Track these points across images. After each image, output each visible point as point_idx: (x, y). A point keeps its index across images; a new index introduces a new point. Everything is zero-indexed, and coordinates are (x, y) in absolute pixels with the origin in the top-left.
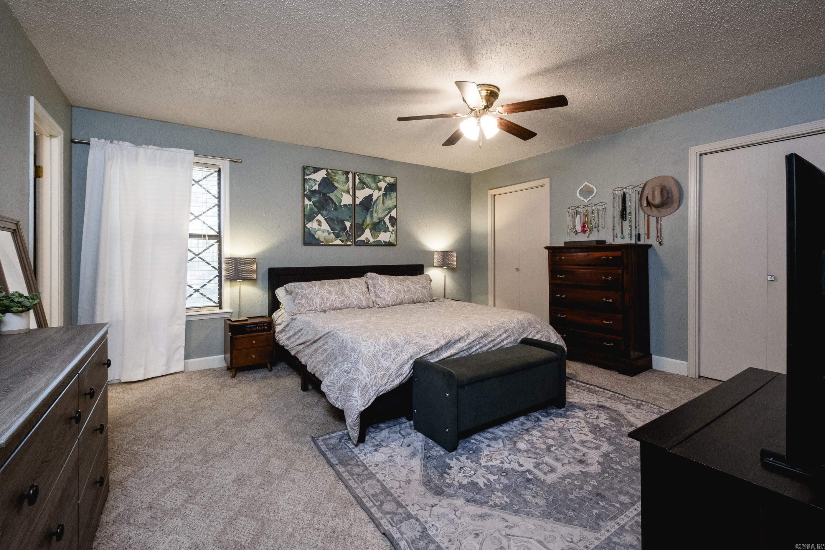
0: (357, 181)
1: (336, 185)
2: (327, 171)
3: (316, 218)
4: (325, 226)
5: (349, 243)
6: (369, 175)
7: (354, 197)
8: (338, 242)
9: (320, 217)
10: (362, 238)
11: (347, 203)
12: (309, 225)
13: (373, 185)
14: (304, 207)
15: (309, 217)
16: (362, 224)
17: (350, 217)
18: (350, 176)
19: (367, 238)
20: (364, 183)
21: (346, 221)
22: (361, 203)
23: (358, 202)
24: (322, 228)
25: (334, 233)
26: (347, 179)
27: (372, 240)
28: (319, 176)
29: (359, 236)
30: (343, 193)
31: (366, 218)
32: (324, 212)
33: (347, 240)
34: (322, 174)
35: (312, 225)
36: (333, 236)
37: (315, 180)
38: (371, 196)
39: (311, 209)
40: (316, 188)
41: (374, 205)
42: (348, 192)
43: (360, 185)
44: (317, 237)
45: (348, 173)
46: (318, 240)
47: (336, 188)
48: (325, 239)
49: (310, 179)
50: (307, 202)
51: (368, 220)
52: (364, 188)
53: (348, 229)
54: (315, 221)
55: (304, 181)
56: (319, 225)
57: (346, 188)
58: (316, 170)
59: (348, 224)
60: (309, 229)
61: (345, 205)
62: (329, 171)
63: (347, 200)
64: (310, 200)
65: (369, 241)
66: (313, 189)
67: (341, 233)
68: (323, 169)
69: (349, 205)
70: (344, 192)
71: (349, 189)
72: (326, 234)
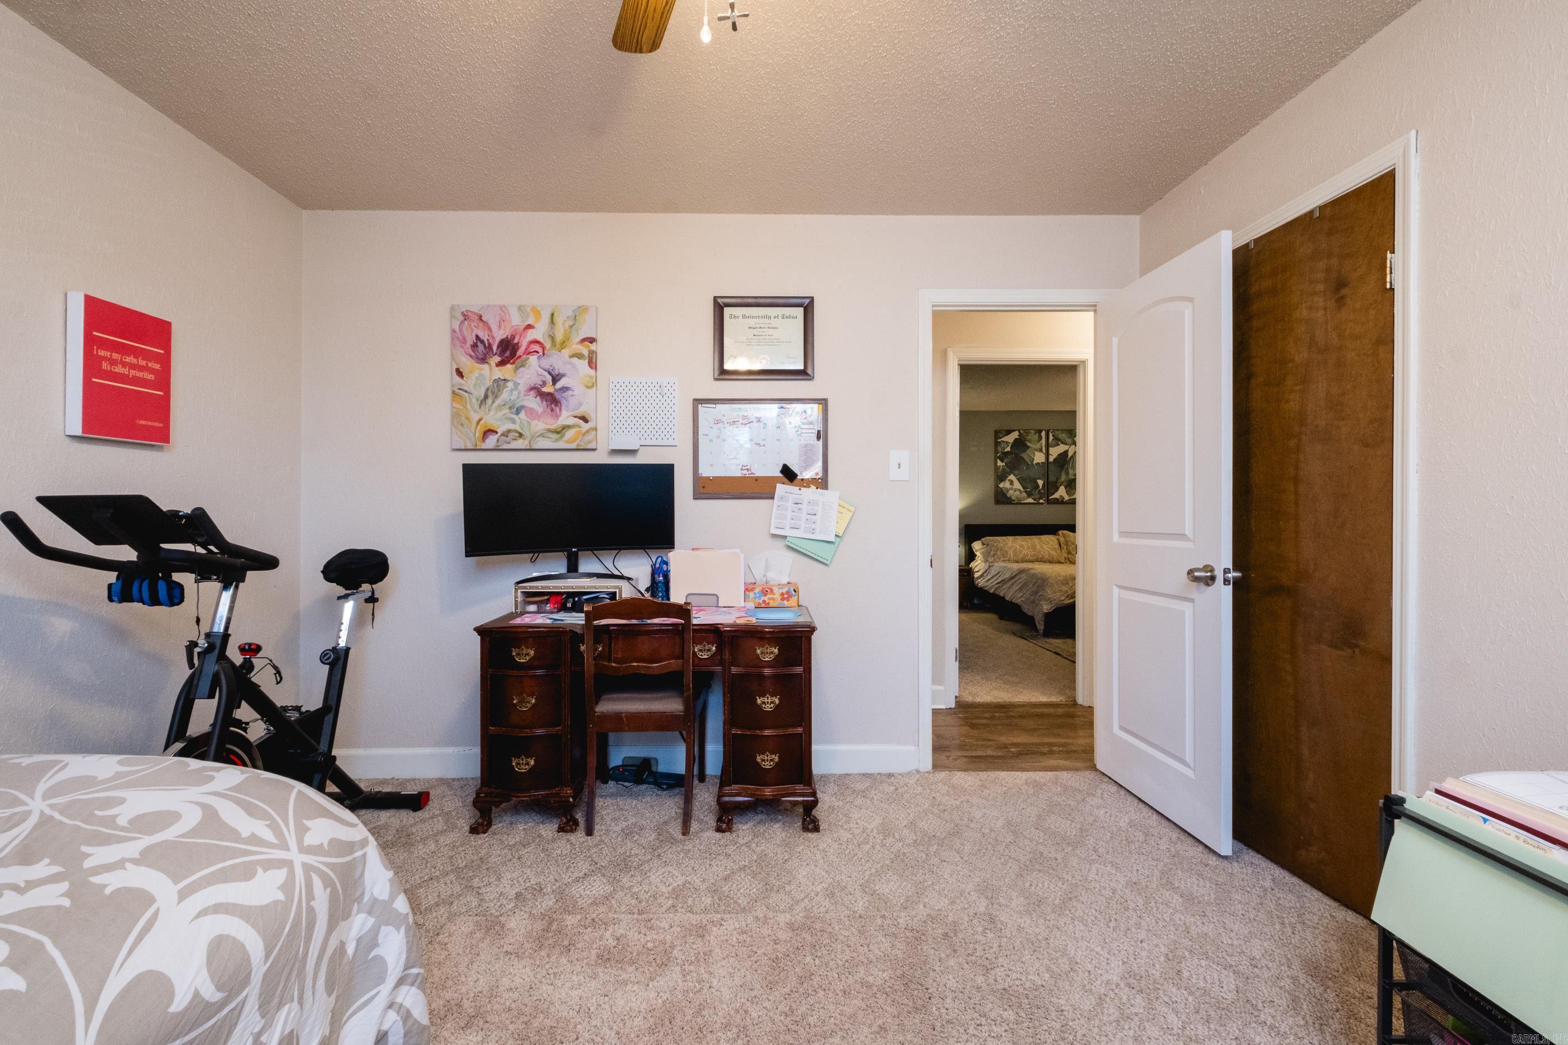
0: (1051, 438)
1: (1029, 444)
2: (1019, 432)
3: (1008, 478)
4: (1017, 485)
5: (1041, 501)
6: (1063, 431)
7: (1047, 455)
8: (1030, 500)
9: (1012, 477)
10: (1056, 495)
11: (1040, 461)
12: (1001, 485)
13: (1069, 441)
14: (996, 468)
15: (1001, 477)
16: (1056, 482)
17: (1043, 475)
18: (1043, 434)
19: (1061, 496)
20: (1059, 440)
21: (1039, 479)
22: (1055, 460)
23: (1051, 459)
24: (1014, 487)
25: (1026, 492)
26: (1040, 438)
27: (1067, 498)
28: (1011, 438)
29: (1053, 494)
30: (1036, 452)
31: (1061, 476)
32: (1016, 472)
33: (1040, 499)
34: (1015, 435)
35: (1005, 485)
36: (1024, 494)
37: (1007, 442)
38: (1066, 452)
39: (1003, 470)
40: (1008, 449)
41: (1069, 461)
42: (1041, 450)
43: (1054, 442)
44: (1008, 496)
45: (1040, 431)
46: (1010, 498)
47: (1028, 447)
48: (1016, 497)
49: (1003, 441)
50: (999, 463)
51: (1063, 477)
52: (1058, 445)
53: (1041, 487)
54: (1007, 480)
55: (997, 444)
56: (1011, 484)
57: (1038, 446)
58: (1009, 432)
59: (1040, 483)
60: (1001, 488)
61: (1038, 464)
62: (1022, 432)
63: (1039, 458)
64: (1002, 462)
65: (1064, 498)
66: (1006, 450)
67: (1033, 492)
68: (1015, 431)
69: (1042, 463)
70: (1037, 450)
71: (1042, 448)
72: (1018, 493)
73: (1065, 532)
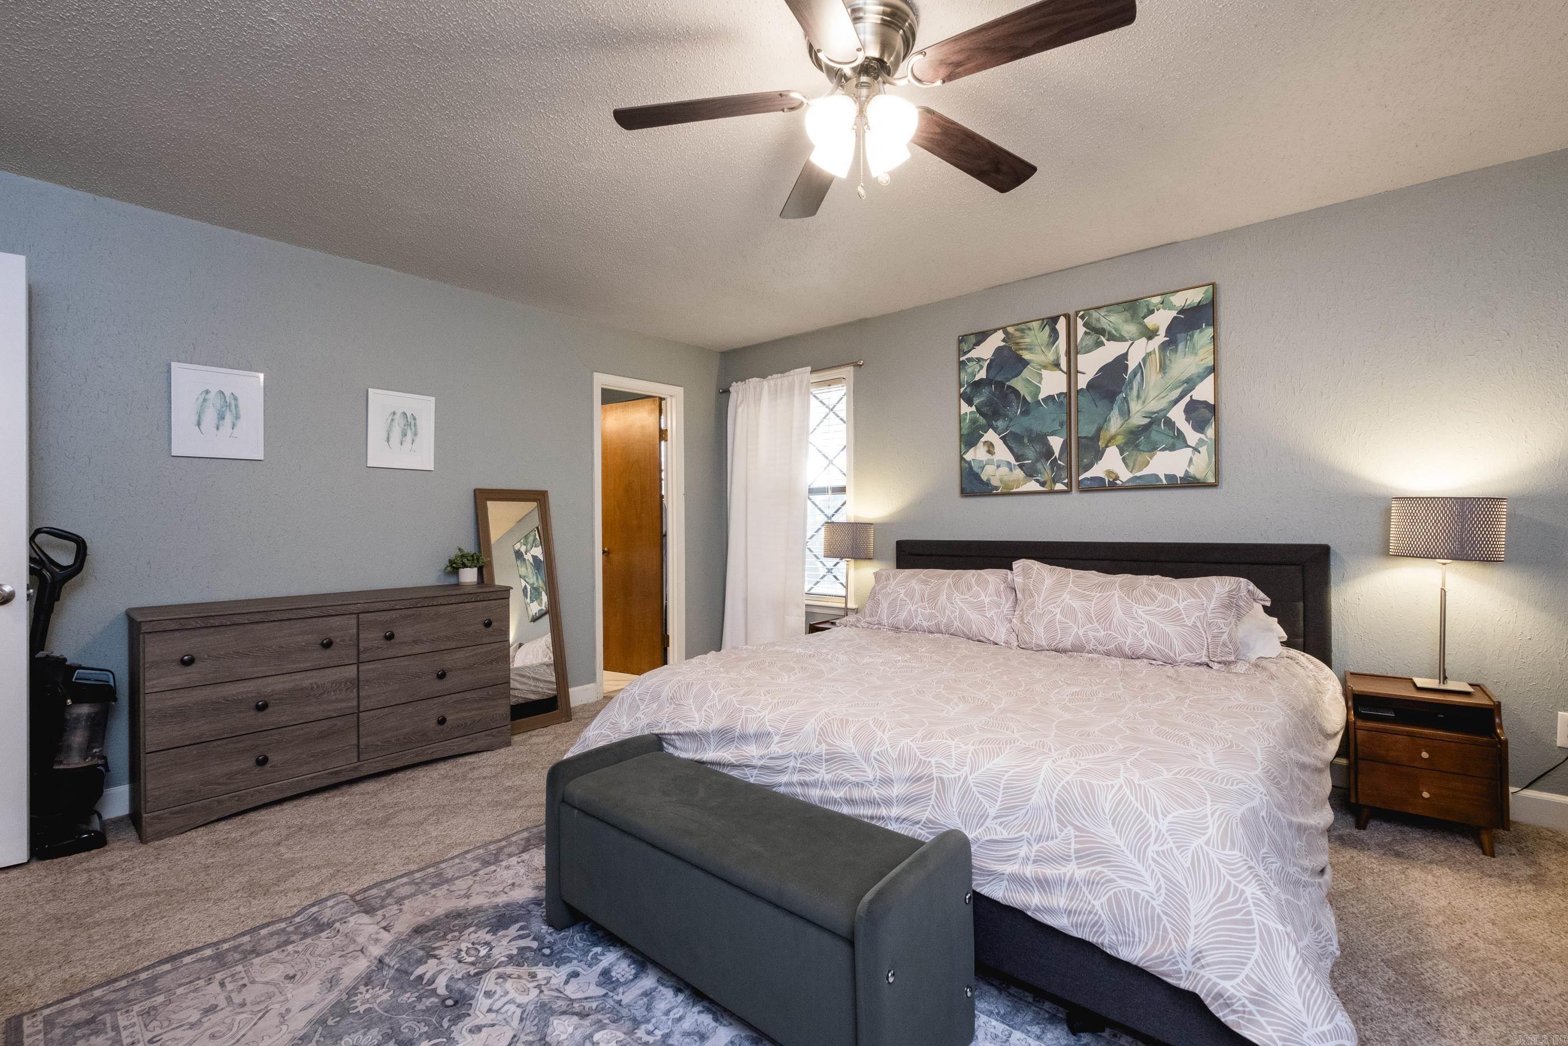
0: (1081, 330)
1: (1026, 356)
2: (1006, 332)
3: (983, 439)
4: (1003, 452)
5: (1059, 486)
6: (1111, 307)
7: (1072, 373)
8: (1033, 486)
9: (991, 436)
10: (1097, 471)
11: (1054, 391)
12: (969, 456)
13: (1129, 329)
14: (961, 418)
15: (970, 439)
16: (1096, 437)
17: (1061, 425)
18: (1061, 325)
19: (1109, 472)
20: (1101, 332)
21: (1053, 434)
22: (1091, 385)
23: (1082, 382)
24: (996, 458)
25: (1021, 466)
26: (1054, 335)
27: (1125, 475)
28: (986, 350)
29: (1088, 467)
30: (1044, 372)
31: (1106, 420)
32: (1001, 424)
33: (1054, 481)
34: (996, 340)
35: (977, 454)
36: (1019, 473)
37: (979, 360)
38: (1124, 356)
39: (974, 421)
40: (982, 374)
41: (1131, 382)
42: (1057, 365)
43: (1090, 340)
44: (984, 477)
45: (1054, 320)
46: (988, 484)
47: (1025, 363)
48: (1001, 481)
49: (970, 360)
50: (966, 408)
51: (1115, 424)
52: (1099, 344)
53: (1057, 454)
54: (980, 444)
55: (962, 365)
56: (989, 452)
57: (1051, 357)
58: (982, 337)
59: (1056, 443)
60: (969, 463)
61: (1050, 398)
62: (1010, 330)
63: (1053, 383)
64: (970, 403)
65: (1117, 478)
66: (977, 378)
67: (1039, 466)
68: (995, 330)
69: (1059, 395)
70: (1045, 367)
71: (1058, 359)
72: (1004, 470)
73: (1035, 565)
